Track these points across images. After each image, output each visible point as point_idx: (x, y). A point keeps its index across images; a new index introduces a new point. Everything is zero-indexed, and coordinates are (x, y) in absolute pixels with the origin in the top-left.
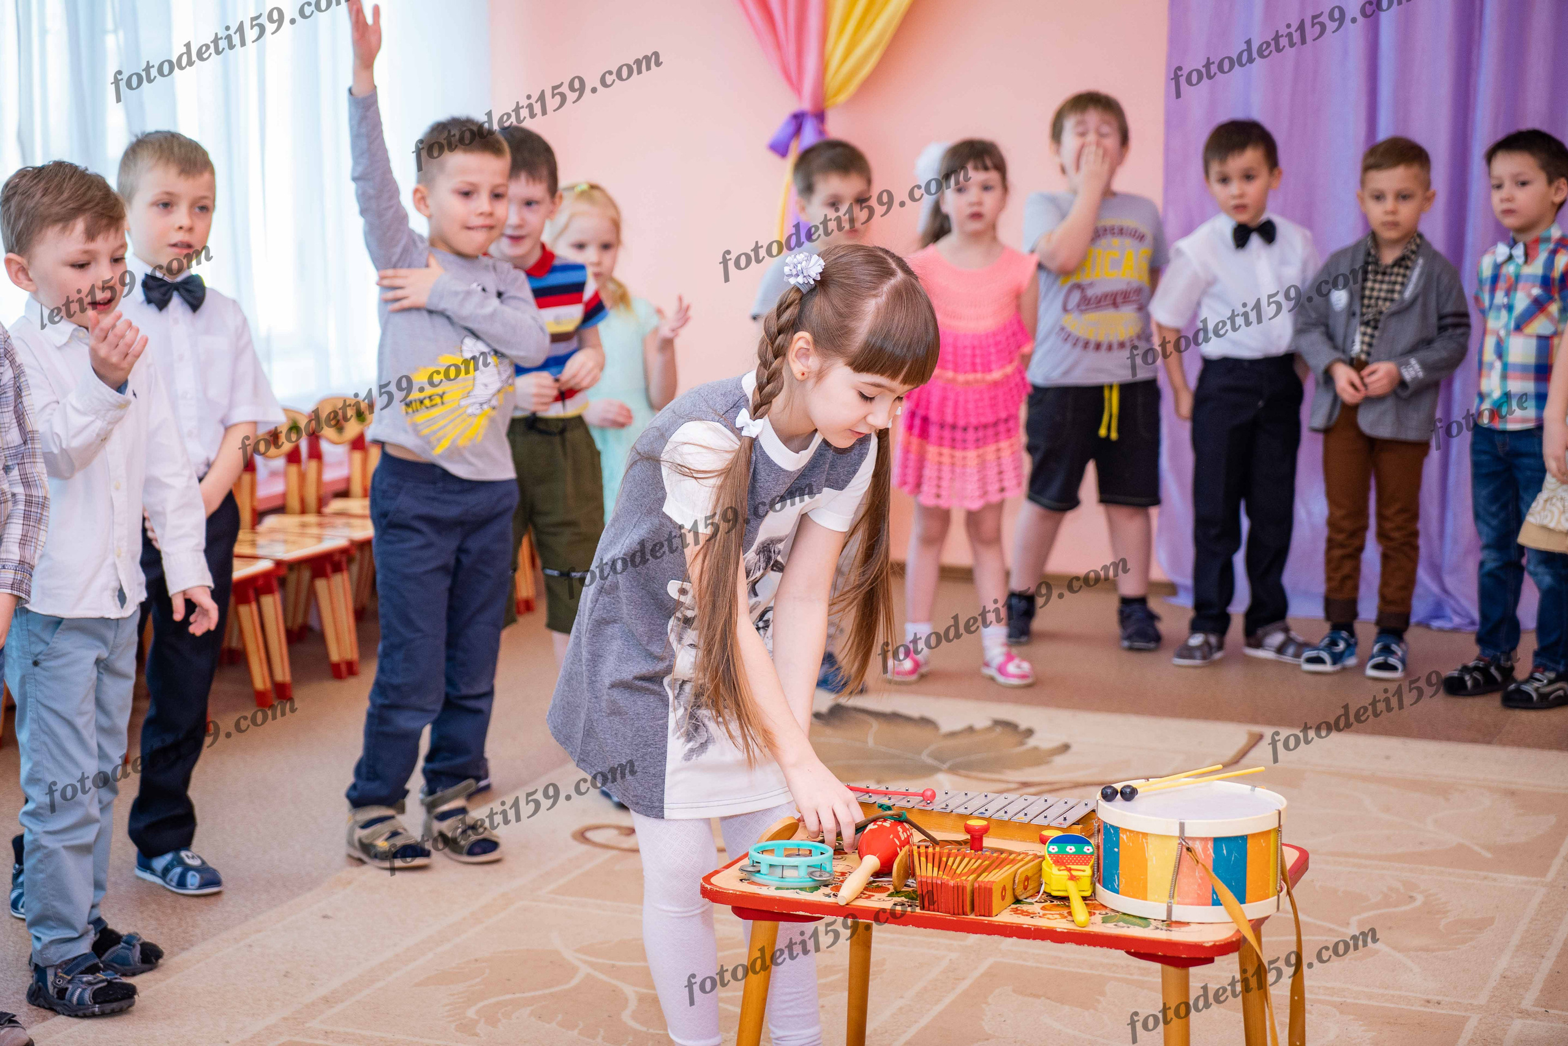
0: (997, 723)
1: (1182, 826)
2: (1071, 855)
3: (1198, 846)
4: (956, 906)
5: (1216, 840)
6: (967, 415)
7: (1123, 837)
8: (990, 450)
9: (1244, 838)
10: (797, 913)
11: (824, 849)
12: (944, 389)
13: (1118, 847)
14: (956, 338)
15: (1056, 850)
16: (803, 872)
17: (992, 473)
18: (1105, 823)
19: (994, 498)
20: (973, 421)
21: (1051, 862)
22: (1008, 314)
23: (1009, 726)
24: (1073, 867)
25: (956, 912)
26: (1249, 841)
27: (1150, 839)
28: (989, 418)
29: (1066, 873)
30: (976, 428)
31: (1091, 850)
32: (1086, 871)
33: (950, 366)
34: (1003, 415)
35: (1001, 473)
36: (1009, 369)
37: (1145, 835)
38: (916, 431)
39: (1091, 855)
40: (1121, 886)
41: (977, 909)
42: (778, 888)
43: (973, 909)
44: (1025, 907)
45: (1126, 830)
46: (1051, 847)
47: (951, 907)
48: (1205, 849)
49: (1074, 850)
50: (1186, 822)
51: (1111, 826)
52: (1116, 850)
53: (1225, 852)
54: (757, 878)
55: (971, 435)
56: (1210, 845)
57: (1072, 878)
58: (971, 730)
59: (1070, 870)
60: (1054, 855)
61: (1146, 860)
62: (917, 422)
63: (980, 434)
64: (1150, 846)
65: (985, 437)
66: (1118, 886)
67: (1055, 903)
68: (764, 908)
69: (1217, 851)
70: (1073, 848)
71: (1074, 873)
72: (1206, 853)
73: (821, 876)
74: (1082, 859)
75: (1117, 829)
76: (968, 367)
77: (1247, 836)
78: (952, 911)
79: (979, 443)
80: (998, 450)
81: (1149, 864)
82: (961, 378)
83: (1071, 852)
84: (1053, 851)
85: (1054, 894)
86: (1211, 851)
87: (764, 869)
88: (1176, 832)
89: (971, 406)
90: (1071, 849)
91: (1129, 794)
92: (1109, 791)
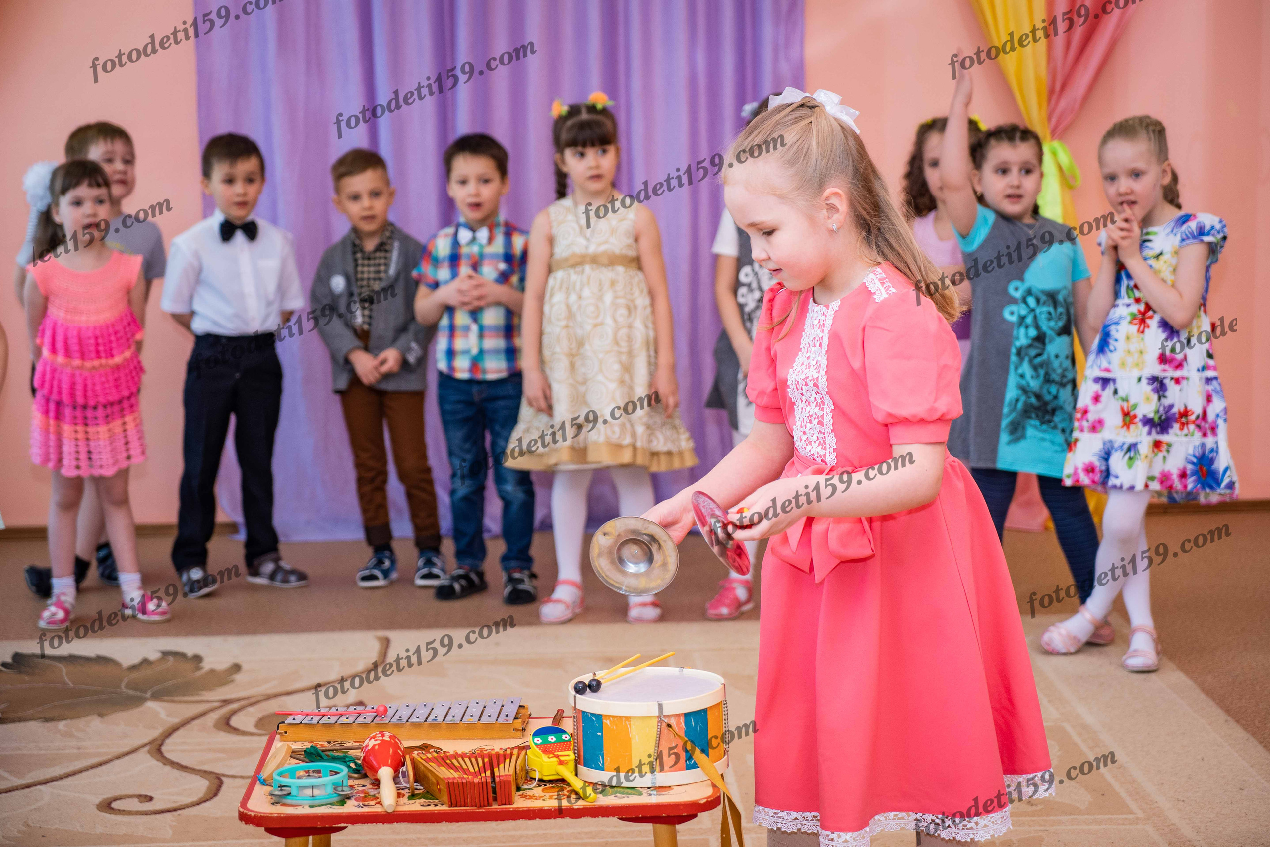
0: (166, 654)
1: (660, 706)
2: (553, 743)
3: (673, 722)
4: (482, 799)
5: (686, 715)
6: (96, 396)
7: (606, 722)
8: (116, 425)
9: (705, 711)
10: (337, 825)
11: (340, 768)
12: (73, 376)
13: (601, 731)
14: (80, 330)
15: (540, 741)
16: (330, 790)
17: (120, 443)
18: (584, 712)
19: (124, 464)
20: (102, 399)
21: (540, 752)
22: (122, 306)
23: (179, 655)
24: (559, 753)
25: (482, 804)
26: (709, 712)
27: (632, 723)
28: (113, 397)
29: (555, 759)
30: (105, 406)
31: (568, 738)
32: (570, 756)
33: (78, 355)
34: (126, 393)
35: (127, 443)
36: (128, 354)
37: (628, 718)
38: (52, 414)
39: (570, 741)
40: (606, 764)
41: (499, 799)
42: (311, 807)
43: (495, 799)
44: (529, 793)
45: (609, 716)
46: (536, 740)
47: (477, 801)
48: (678, 724)
49: (554, 739)
50: (664, 702)
51: (591, 713)
52: (599, 734)
53: (693, 723)
54: (288, 800)
55: (100, 413)
56: (682, 719)
57: (561, 763)
58: (146, 662)
59: (557, 756)
60: (540, 745)
61: (630, 739)
62: (52, 407)
63: (109, 410)
64: (633, 727)
65: (113, 413)
66: (603, 764)
67: (548, 786)
68: (308, 825)
69: (687, 723)
70: (553, 737)
71: (562, 758)
72: (680, 726)
73: (343, 791)
74: (565, 745)
75: (599, 717)
76: (93, 355)
77: (707, 708)
78: (478, 805)
79: (108, 419)
80: (124, 424)
81: (633, 742)
82: (88, 364)
83: (553, 741)
84: (539, 743)
85: (546, 778)
86: (683, 724)
87: (294, 792)
88: (656, 713)
89: (98, 388)
90: (552, 739)
91: (595, 686)
92: (581, 685)
